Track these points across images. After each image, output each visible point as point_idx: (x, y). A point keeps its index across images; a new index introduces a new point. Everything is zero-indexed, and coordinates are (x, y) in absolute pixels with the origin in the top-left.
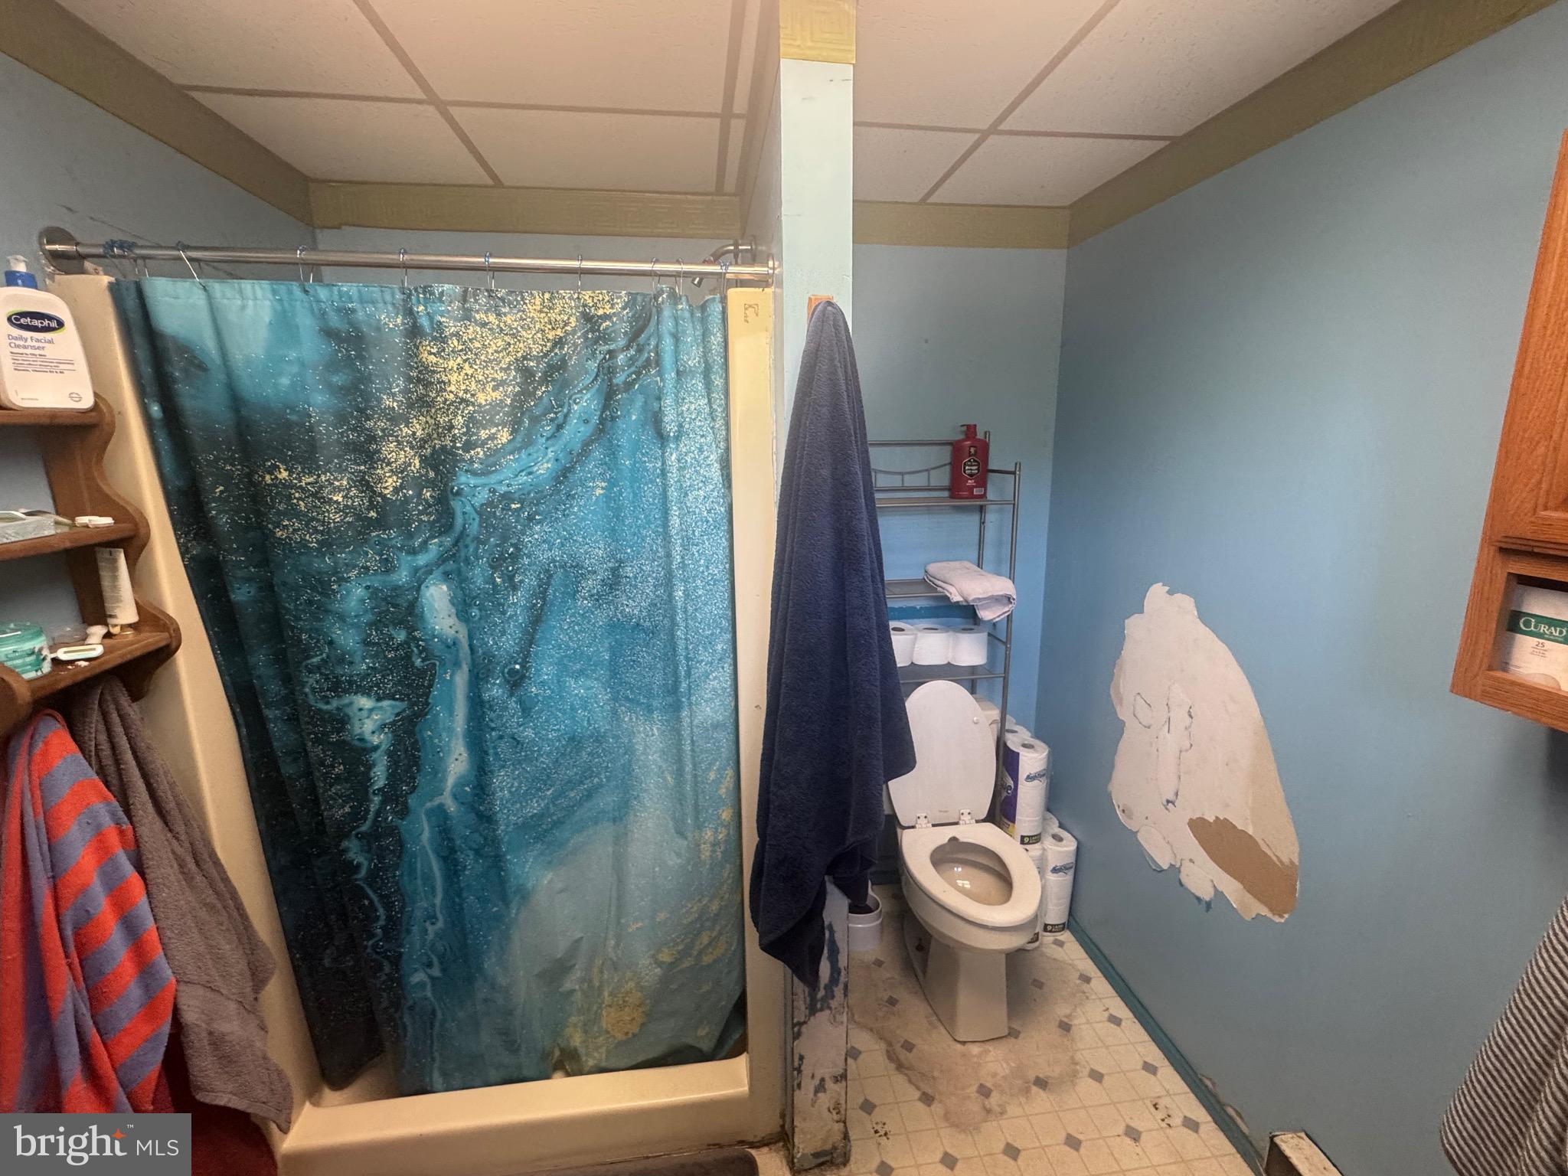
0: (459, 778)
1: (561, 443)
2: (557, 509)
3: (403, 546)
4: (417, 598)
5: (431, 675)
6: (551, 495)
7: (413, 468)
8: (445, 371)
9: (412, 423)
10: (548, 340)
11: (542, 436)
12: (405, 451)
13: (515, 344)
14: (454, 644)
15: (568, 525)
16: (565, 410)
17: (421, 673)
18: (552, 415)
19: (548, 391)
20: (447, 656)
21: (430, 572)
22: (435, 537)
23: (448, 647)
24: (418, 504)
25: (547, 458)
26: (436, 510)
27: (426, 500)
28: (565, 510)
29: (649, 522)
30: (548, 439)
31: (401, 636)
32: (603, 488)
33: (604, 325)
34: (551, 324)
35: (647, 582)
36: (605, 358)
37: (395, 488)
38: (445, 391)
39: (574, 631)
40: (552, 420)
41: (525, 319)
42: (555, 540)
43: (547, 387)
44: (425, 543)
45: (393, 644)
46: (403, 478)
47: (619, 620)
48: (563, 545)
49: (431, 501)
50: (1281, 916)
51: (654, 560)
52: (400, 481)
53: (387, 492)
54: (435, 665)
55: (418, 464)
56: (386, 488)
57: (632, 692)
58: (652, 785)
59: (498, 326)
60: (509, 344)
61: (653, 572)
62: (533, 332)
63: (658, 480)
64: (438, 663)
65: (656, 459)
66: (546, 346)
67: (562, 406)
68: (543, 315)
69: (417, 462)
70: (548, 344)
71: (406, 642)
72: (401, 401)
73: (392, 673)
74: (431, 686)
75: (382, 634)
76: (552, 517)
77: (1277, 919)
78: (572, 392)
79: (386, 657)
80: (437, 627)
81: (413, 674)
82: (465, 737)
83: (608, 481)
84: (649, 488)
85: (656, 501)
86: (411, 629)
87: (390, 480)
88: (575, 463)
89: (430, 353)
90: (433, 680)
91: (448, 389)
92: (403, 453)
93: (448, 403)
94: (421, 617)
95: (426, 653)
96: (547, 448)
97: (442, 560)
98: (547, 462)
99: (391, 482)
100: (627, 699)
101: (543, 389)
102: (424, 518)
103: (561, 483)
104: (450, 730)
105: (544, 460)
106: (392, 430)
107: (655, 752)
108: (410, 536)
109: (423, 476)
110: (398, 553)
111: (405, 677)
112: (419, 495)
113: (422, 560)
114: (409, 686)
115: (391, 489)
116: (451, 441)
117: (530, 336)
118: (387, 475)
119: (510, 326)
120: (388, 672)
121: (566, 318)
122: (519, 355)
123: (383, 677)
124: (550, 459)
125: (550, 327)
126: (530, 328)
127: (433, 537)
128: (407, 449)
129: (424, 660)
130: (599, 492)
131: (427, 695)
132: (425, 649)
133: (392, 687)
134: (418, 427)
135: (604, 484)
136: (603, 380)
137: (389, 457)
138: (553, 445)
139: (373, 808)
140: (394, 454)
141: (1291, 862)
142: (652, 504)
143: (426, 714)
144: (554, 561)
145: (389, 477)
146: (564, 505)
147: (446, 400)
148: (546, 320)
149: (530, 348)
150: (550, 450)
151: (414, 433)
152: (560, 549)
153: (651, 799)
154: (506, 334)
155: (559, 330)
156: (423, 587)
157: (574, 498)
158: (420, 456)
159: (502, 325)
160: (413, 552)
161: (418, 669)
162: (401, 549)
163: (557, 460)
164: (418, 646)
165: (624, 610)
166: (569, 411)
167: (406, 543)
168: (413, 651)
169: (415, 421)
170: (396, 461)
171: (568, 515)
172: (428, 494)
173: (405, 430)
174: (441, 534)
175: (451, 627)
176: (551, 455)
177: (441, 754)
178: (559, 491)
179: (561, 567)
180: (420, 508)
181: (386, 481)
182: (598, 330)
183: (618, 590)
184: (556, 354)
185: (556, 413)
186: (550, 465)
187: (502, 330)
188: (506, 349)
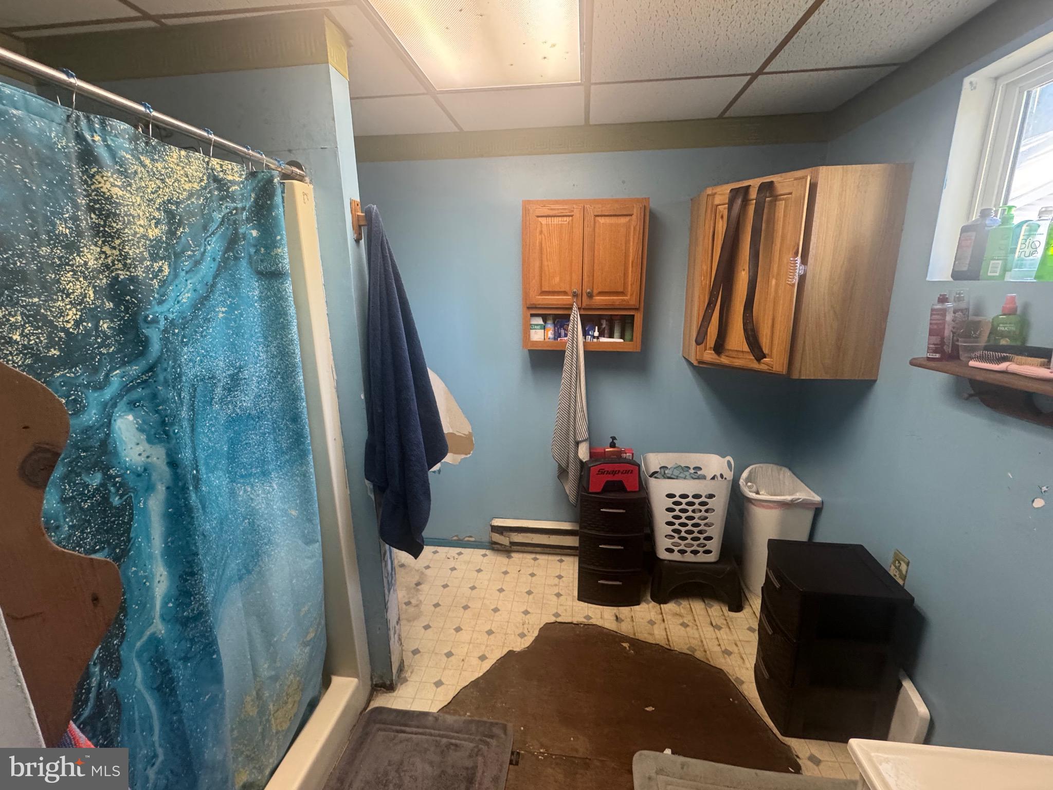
0: (164, 598)
1: (199, 276)
2: (196, 332)
3: (89, 383)
4: (108, 435)
5: (130, 509)
6: (191, 320)
7: (88, 299)
8: (133, 205)
9: (82, 252)
10: (185, 190)
11: (183, 270)
12: (80, 282)
13: (163, 189)
14: (145, 470)
15: (206, 344)
16: (202, 250)
17: (120, 511)
18: (189, 253)
19: (185, 232)
20: (140, 485)
21: (115, 405)
22: (117, 369)
23: (139, 475)
24: (97, 337)
25: (187, 289)
26: (116, 341)
27: (104, 332)
28: (202, 332)
29: (252, 336)
30: (187, 272)
31: (95, 480)
32: (223, 313)
33: (234, 188)
34: (187, 177)
35: (253, 380)
36: (231, 212)
37: (76, 321)
38: (135, 224)
39: (212, 432)
40: (189, 257)
41: (168, 168)
42: (196, 359)
43: (184, 229)
44: (107, 376)
45: (89, 491)
46: (81, 310)
47: (237, 414)
48: (201, 361)
49: (109, 333)
50: (469, 454)
51: (256, 363)
52: (79, 313)
53: (69, 325)
54: (131, 497)
55: (92, 295)
56: (68, 322)
57: (246, 469)
58: (279, 526)
59: (152, 169)
60: (159, 187)
61: (256, 372)
62: (173, 181)
63: (256, 304)
64: (132, 495)
65: (254, 289)
66: (182, 194)
67: (199, 246)
68: (179, 168)
69: (91, 293)
70: (185, 193)
71: (103, 485)
72: (72, 228)
73: (90, 525)
74: (131, 519)
75: (75, 484)
76: (193, 338)
77: (469, 456)
78: (207, 235)
79: (81, 508)
80: (127, 459)
81: (113, 516)
82: (162, 556)
83: (228, 306)
84: (251, 311)
85: (255, 320)
86: (105, 469)
87: (71, 313)
88: (210, 292)
89: (113, 185)
90: (132, 513)
91: (138, 223)
92: (79, 283)
93: (138, 236)
94: (115, 453)
95: (123, 488)
96: (186, 280)
97: (126, 389)
98: (187, 293)
99: (72, 314)
100: (242, 476)
101: (181, 230)
102: (104, 351)
103: (199, 309)
104: (151, 556)
105: (185, 291)
106: (68, 258)
107: (277, 502)
108: (96, 370)
109: (99, 307)
110: (85, 391)
111: (103, 523)
112: (97, 326)
113: (108, 393)
114: (107, 532)
115: (73, 323)
116: (143, 272)
117: (171, 184)
118: (68, 307)
119: (160, 173)
120: (86, 524)
121: (201, 176)
122: (166, 198)
123: (82, 532)
124: (189, 289)
125: (187, 179)
126: (170, 177)
127: (113, 369)
128: (81, 279)
129: (121, 496)
130: (221, 315)
131: (128, 531)
132: (122, 485)
133: (92, 540)
134: (89, 256)
135: (224, 309)
136: (227, 229)
137: (67, 287)
138: (191, 278)
139: (94, 682)
140: (71, 284)
141: (469, 432)
142: (253, 322)
143: (129, 551)
144: (197, 376)
145: (70, 309)
146: (202, 328)
147: (136, 233)
148: (182, 172)
149: (172, 194)
150: (189, 282)
151: (86, 263)
152: (199, 365)
153: (280, 536)
154: (157, 179)
155: (196, 184)
156: (112, 421)
157: (210, 321)
158: (94, 287)
159: (155, 169)
160: (100, 387)
161: (118, 508)
162: (87, 386)
163: (195, 290)
164: (114, 485)
165: (243, 405)
166: (205, 250)
167: (91, 379)
168: (110, 491)
169: (86, 251)
170: (73, 293)
171: (205, 336)
172: (105, 326)
173: (78, 259)
174: (124, 364)
175: (140, 455)
176: (190, 286)
177: (148, 584)
178: (197, 317)
179: (202, 380)
180: (99, 340)
181: (68, 315)
182: (227, 191)
183: (237, 391)
184: (193, 203)
185: (192, 251)
186: (189, 295)
187: (154, 174)
188: (156, 191)
